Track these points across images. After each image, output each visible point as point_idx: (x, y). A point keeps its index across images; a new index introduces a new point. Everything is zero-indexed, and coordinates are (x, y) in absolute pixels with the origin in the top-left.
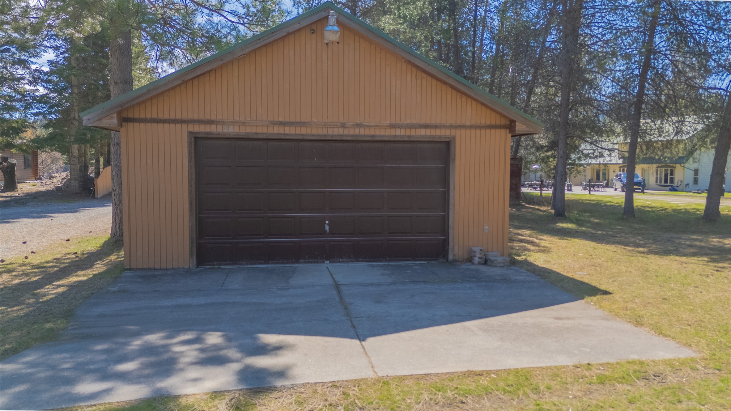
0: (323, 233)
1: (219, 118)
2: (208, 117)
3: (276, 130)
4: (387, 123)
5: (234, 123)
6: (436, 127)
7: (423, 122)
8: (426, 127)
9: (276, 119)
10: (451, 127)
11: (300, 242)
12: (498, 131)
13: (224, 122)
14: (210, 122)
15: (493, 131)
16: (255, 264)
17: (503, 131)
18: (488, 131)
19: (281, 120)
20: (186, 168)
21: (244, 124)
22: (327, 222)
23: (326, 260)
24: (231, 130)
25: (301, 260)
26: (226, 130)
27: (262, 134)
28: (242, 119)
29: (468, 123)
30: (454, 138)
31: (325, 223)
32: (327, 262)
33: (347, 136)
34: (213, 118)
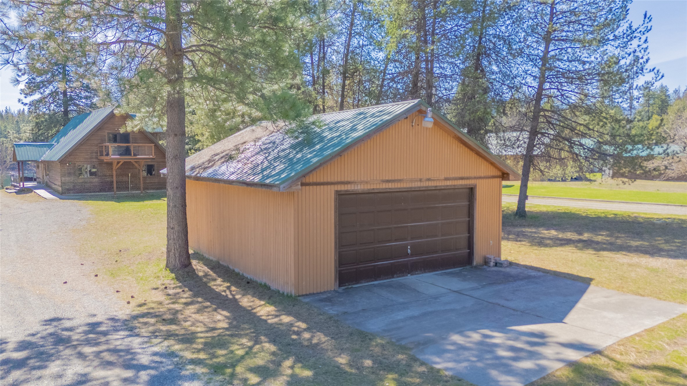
0: (407, 255)
1: (353, 180)
2: (346, 180)
3: (385, 186)
4: (443, 177)
5: (361, 182)
6: (468, 178)
7: (461, 176)
8: (462, 178)
9: (384, 179)
10: (475, 178)
11: (394, 262)
12: (496, 179)
13: (356, 182)
14: (348, 183)
15: (494, 179)
16: (370, 282)
17: (499, 179)
18: (492, 179)
19: (387, 179)
20: (333, 217)
21: (367, 183)
22: (409, 247)
23: (409, 273)
24: (359, 188)
25: (395, 276)
26: (356, 188)
27: (377, 189)
28: (365, 179)
29: (482, 175)
30: (476, 185)
31: (408, 248)
32: (409, 275)
33: (423, 187)
34: (349, 180)
